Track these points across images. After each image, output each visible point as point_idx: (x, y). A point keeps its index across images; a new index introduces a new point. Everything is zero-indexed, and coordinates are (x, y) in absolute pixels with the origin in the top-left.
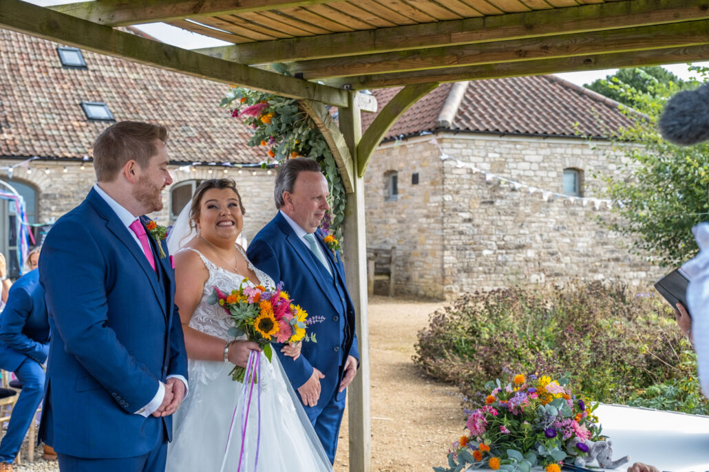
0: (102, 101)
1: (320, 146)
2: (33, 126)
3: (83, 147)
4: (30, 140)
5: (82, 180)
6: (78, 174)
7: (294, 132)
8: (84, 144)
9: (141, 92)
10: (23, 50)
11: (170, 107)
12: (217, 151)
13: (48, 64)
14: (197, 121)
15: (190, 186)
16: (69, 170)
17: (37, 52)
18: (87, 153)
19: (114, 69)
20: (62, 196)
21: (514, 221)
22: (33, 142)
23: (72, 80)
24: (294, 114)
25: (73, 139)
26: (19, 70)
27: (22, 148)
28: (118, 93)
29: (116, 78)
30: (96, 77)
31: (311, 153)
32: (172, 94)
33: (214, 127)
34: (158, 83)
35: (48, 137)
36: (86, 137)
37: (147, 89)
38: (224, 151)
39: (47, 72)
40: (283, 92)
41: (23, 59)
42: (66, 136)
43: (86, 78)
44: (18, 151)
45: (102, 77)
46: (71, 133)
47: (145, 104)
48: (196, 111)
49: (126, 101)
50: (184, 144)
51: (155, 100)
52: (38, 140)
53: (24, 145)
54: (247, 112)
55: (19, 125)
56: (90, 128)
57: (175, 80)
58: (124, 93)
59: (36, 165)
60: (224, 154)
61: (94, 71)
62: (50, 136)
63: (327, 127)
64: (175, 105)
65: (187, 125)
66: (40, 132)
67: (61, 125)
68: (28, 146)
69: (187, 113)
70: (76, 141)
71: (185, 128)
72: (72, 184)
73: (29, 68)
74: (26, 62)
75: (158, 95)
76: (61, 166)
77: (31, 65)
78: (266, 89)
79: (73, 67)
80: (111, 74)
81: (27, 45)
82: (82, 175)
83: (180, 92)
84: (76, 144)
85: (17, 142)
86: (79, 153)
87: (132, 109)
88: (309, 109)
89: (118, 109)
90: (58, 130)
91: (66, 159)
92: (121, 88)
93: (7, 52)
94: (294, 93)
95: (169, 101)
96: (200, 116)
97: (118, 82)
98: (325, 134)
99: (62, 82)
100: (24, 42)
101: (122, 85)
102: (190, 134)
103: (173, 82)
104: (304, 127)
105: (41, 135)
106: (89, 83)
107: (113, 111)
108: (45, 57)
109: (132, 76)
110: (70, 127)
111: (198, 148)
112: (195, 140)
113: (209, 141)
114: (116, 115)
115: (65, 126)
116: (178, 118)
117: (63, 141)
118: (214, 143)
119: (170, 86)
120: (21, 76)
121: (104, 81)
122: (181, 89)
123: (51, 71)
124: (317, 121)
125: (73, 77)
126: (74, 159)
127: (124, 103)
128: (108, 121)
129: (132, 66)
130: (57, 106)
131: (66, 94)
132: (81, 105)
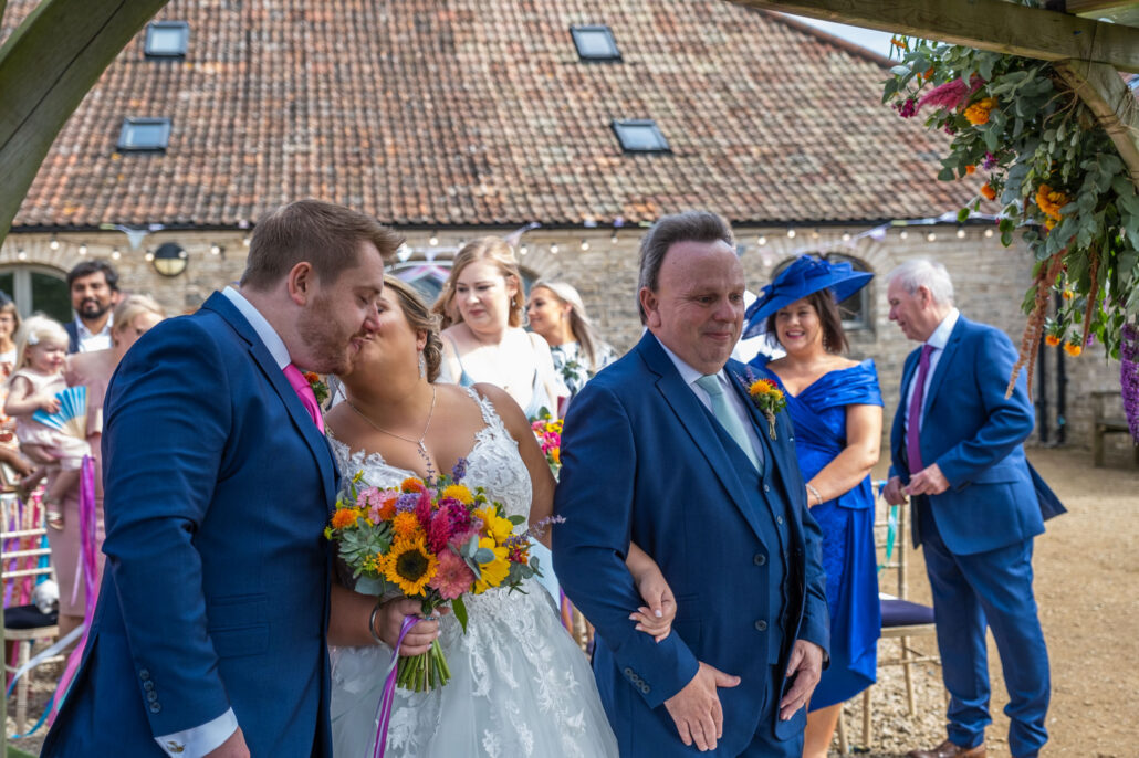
0: (648, 117)
1: (1105, 169)
2: (530, 170)
3: (615, 202)
4: (524, 194)
5: (614, 262)
6: (607, 252)
7: (1046, 136)
8: (616, 197)
9: (717, 97)
10: (514, 36)
11: (770, 121)
12: (859, 197)
13: (555, 58)
14: (820, 144)
16: (591, 246)
17: (537, 37)
18: (621, 213)
19: (669, 58)
22: (530, 197)
23: (595, 84)
24: (1043, 97)
25: (599, 188)
26: (506, 73)
27: (510, 210)
28: (676, 100)
29: (672, 75)
30: (637, 74)
31: (1085, 186)
32: (774, 95)
33: (853, 152)
34: (748, 78)
35: (555, 188)
36: (620, 184)
37: (727, 89)
38: (873, 197)
39: (553, 72)
40: (1019, 44)
41: (513, 53)
42: (586, 185)
43: (620, 78)
44: (503, 214)
45: (649, 75)
46: (595, 179)
47: (723, 117)
48: (818, 125)
49: (691, 114)
50: (796, 188)
51: (743, 109)
52: (538, 193)
53: (515, 204)
54: (931, 99)
55: (507, 169)
56: (628, 168)
57: (779, 69)
58: (687, 100)
59: (535, 238)
60: (872, 203)
61: (633, 64)
62: (558, 185)
63: (1123, 122)
64: (780, 117)
65: (801, 152)
66: (541, 180)
67: (577, 166)
68: (522, 204)
69: (802, 130)
70: (603, 192)
71: (799, 158)
72: (595, 270)
73: (523, 67)
74: (519, 56)
75: (747, 100)
76: (578, 238)
77: (527, 62)
78: (980, 38)
79: (598, 59)
80: (664, 68)
81: (521, 26)
82: (615, 254)
83: (788, 91)
84: (603, 197)
85: (504, 199)
86: (607, 213)
87: (701, 130)
88: (1082, 82)
89: (677, 131)
90: (572, 173)
91: (585, 226)
92: (680, 91)
93: (487, 43)
94: (1045, 47)
95: (768, 109)
96: (826, 134)
97: (676, 81)
98: (1118, 140)
99: (578, 87)
100: (515, 22)
101: (684, 86)
102: (807, 168)
103: (775, 74)
104: (1068, 126)
105: (543, 185)
106: (626, 87)
107: (667, 133)
108: (550, 46)
109: (700, 69)
110: (592, 168)
111: (823, 193)
112: (817, 179)
113: (843, 179)
114: (673, 142)
115: (585, 165)
116: (786, 140)
117: (580, 193)
118: (853, 182)
119: (769, 81)
120: (509, 82)
121: (652, 81)
122: (791, 86)
123: (560, 70)
124: (1100, 110)
125: (598, 78)
126: (599, 226)
127: (687, 119)
128: (658, 152)
129: (701, 50)
130: (572, 132)
131: (583, 110)
132: (612, 126)
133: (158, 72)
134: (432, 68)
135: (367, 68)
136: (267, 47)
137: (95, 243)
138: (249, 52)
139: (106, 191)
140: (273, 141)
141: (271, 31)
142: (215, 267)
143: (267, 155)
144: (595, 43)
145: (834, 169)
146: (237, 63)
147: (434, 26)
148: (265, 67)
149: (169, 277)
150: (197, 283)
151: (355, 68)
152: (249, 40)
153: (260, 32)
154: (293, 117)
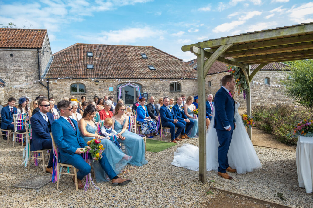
0: (152, 65)
2: (140, 72)
3: (151, 76)
12: (179, 76)
14: (173, 69)
15: (174, 84)
16: (148, 81)
17: (137, 55)
20: (147, 87)
21: (253, 90)
23: (145, 61)
25: (148, 74)
26: (134, 59)
27: (138, 77)
28: (155, 63)
30: (150, 60)
33: (177, 70)
34: (163, 61)
36: (151, 74)
37: (161, 62)
38: (181, 76)
39: (139, 59)
43: (148, 60)
47: (161, 66)
48: (173, 67)
50: (171, 74)
51: (163, 65)
52: (141, 75)
55: (137, 72)
56: (151, 72)
58: (157, 63)
59: (142, 80)
62: (143, 74)
64: (168, 66)
65: (171, 70)
67: (145, 71)
69: (171, 67)
73: (136, 59)
79: (145, 58)
81: (135, 54)
85: (137, 75)
87: (159, 67)
91: (148, 79)
93: (131, 56)
95: (166, 65)
97: (155, 61)
99: (143, 61)
102: (172, 72)
106: (149, 62)
108: (139, 56)
110: (147, 72)
111: (175, 75)
112: (174, 73)
114: (156, 68)
116: (169, 69)
117: (146, 75)
118: (178, 74)
119: (166, 61)
120: (134, 61)
121: (152, 61)
126: (150, 79)
127: (157, 66)
128: (154, 70)
129: (157, 57)
130: (143, 67)
131: (144, 64)
132: (148, 66)
133: (90, 58)
134: (124, 59)
135: (116, 58)
136: (103, 56)
137: (87, 80)
138: (101, 56)
139: (87, 74)
140: (107, 68)
141: (103, 53)
142: (103, 83)
143: (106, 69)
144: (144, 56)
145: (176, 72)
146: (100, 57)
147: (124, 53)
148: (103, 58)
149: (97, 85)
150: (100, 85)
151: (115, 58)
152: (101, 55)
153: (102, 53)
154: (108, 65)
